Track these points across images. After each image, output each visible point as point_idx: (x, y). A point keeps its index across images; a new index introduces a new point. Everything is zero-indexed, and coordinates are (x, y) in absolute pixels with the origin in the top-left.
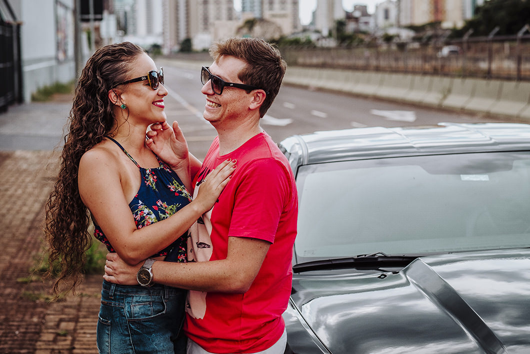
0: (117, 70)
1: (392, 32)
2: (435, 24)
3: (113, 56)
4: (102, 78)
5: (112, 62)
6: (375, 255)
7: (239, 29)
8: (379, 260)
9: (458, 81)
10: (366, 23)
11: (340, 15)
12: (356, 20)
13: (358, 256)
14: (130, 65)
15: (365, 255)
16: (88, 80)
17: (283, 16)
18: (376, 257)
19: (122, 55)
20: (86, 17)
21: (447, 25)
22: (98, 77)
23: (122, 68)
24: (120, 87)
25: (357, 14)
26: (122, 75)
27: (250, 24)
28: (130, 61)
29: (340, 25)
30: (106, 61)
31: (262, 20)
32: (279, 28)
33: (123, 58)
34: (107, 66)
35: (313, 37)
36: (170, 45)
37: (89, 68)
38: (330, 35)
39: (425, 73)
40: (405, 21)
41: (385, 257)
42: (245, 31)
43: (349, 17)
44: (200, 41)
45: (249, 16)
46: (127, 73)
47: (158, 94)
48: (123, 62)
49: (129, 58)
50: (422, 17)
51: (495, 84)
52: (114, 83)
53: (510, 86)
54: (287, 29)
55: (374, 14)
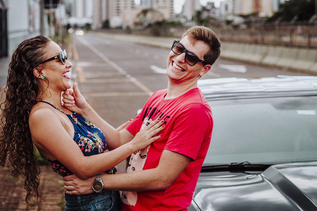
0: (36, 54)
1: (230, 18)
2: (255, 14)
3: (32, 46)
4: (27, 61)
5: (33, 49)
6: (243, 163)
7: (138, 15)
8: (246, 166)
9: (271, 49)
10: (214, 13)
11: (198, 8)
12: (208, 11)
13: (231, 164)
14: (45, 50)
15: (236, 163)
16: (16, 63)
17: (165, 8)
18: (243, 164)
19: (39, 44)
20: (47, 5)
21: (262, 14)
22: (23, 60)
23: (40, 52)
24: (40, 65)
25: (209, 7)
26: (40, 57)
27: (145, 12)
28: (44, 47)
29: (199, 13)
30: (28, 50)
31: (151, 10)
32: (162, 15)
33: (39, 46)
34: (29, 53)
35: (182, 20)
36: (96, 24)
37: (16, 55)
38: (193, 19)
39: (251, 43)
40: (237, 12)
41: (249, 164)
42: (142, 16)
43: (204, 9)
44: (115, 22)
45: (144, 7)
46: (44, 55)
47: (66, 67)
48: (40, 49)
49: (43, 45)
50: (247, 9)
51: (294, 50)
52: (36, 63)
53: (303, 52)
54: (167, 16)
55: (219, 8)
